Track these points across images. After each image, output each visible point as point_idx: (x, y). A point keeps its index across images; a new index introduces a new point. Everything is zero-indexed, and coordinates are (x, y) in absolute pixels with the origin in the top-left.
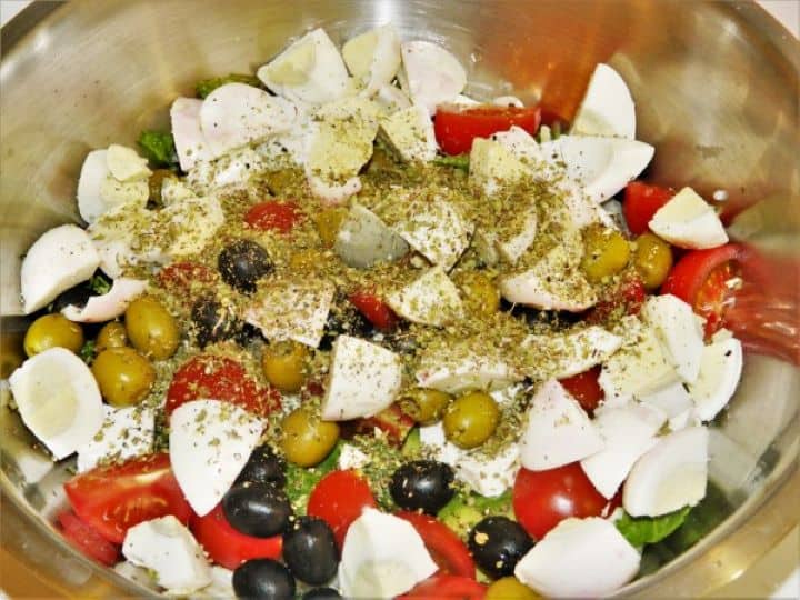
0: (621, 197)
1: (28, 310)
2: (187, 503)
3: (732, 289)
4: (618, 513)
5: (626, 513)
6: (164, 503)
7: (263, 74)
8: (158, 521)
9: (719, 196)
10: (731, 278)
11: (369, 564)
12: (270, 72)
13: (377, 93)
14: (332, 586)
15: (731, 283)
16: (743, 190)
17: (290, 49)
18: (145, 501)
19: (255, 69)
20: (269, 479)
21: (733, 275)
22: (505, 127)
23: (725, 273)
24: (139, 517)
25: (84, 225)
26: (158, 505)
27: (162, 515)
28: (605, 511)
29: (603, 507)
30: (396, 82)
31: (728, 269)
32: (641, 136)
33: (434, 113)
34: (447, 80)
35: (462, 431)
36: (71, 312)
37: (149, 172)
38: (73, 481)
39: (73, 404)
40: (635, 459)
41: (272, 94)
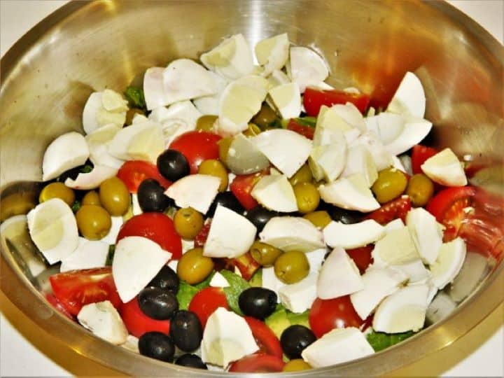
0: (410, 153)
1: (45, 179)
2: (117, 293)
3: (468, 214)
4: (369, 331)
5: (374, 331)
6: (106, 293)
7: (203, 58)
8: (101, 303)
9: (467, 158)
10: (467, 206)
11: (217, 340)
12: (208, 57)
13: (271, 74)
14: (196, 353)
15: (467, 210)
16: (481, 155)
17: (221, 45)
18: (95, 291)
19: (199, 54)
20: (168, 288)
21: (470, 205)
22: (343, 102)
23: (464, 203)
24: (90, 300)
25: (84, 134)
26: (102, 294)
27: (103, 300)
28: (362, 327)
29: (361, 325)
30: (284, 69)
31: (466, 201)
32: (427, 116)
33: (303, 91)
34: (315, 72)
35: (284, 272)
36: (69, 182)
37: (127, 109)
38: (55, 276)
39: (60, 231)
40: (382, 298)
41: (207, 69)
